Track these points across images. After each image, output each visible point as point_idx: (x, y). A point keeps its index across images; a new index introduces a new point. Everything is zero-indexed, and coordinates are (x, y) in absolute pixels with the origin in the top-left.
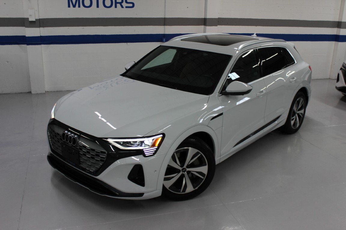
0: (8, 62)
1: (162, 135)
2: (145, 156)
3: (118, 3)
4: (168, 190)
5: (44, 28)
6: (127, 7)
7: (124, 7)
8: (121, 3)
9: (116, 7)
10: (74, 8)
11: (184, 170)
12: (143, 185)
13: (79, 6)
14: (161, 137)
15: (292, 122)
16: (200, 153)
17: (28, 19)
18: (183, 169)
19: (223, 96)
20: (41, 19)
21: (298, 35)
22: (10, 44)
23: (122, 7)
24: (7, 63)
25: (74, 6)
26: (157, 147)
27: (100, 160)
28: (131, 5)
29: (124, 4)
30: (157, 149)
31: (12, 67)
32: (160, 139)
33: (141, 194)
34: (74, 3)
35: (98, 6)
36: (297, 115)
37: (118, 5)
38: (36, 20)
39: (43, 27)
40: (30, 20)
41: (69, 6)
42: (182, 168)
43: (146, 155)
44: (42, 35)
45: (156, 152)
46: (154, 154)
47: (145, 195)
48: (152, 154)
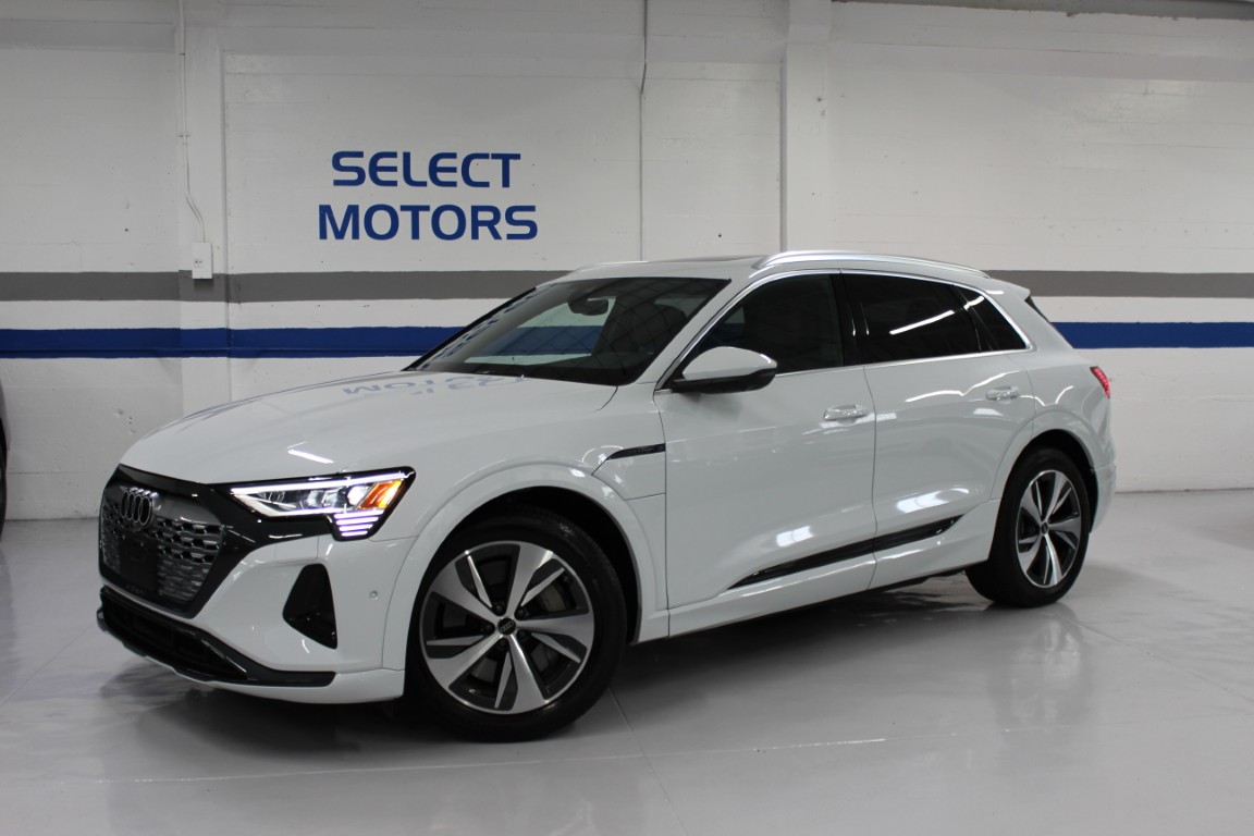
0: (121, 413)
1: (402, 476)
2: (338, 537)
3: (484, 223)
4: (447, 693)
5: (242, 304)
6: (510, 237)
7: (503, 234)
8: (491, 225)
9: (475, 236)
10: (340, 241)
11: (507, 627)
12: (331, 642)
13: (356, 235)
14: (399, 480)
15: (1026, 560)
16: (561, 566)
17: (190, 272)
18: (502, 623)
19: (677, 396)
20: (233, 275)
21: (1138, 324)
22: (131, 357)
23: (496, 236)
24: (118, 415)
25: (340, 235)
26: (381, 512)
27: (204, 558)
28: (526, 230)
29: (503, 227)
30: (383, 519)
31: (133, 431)
32: (398, 484)
33: (324, 678)
34: (339, 226)
35: (415, 235)
36: (1047, 536)
37: (484, 231)
38: (216, 276)
39: (239, 301)
40: (196, 276)
41: (323, 235)
42: (502, 618)
43: (344, 535)
44: (233, 326)
45: (377, 526)
46: (371, 532)
47: (338, 678)
48: (366, 532)
